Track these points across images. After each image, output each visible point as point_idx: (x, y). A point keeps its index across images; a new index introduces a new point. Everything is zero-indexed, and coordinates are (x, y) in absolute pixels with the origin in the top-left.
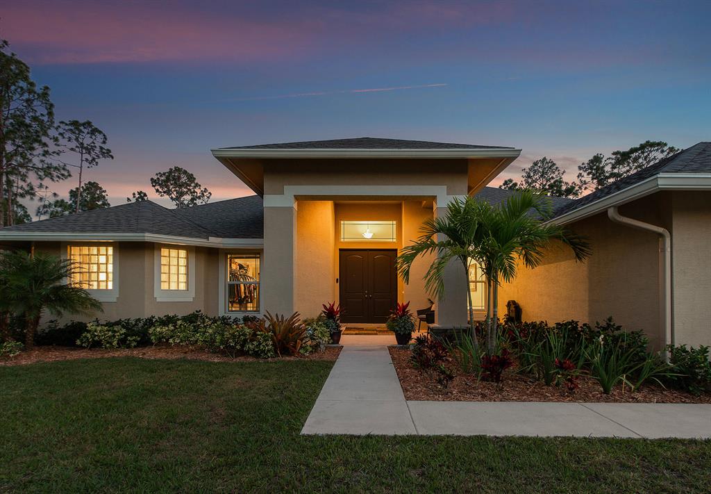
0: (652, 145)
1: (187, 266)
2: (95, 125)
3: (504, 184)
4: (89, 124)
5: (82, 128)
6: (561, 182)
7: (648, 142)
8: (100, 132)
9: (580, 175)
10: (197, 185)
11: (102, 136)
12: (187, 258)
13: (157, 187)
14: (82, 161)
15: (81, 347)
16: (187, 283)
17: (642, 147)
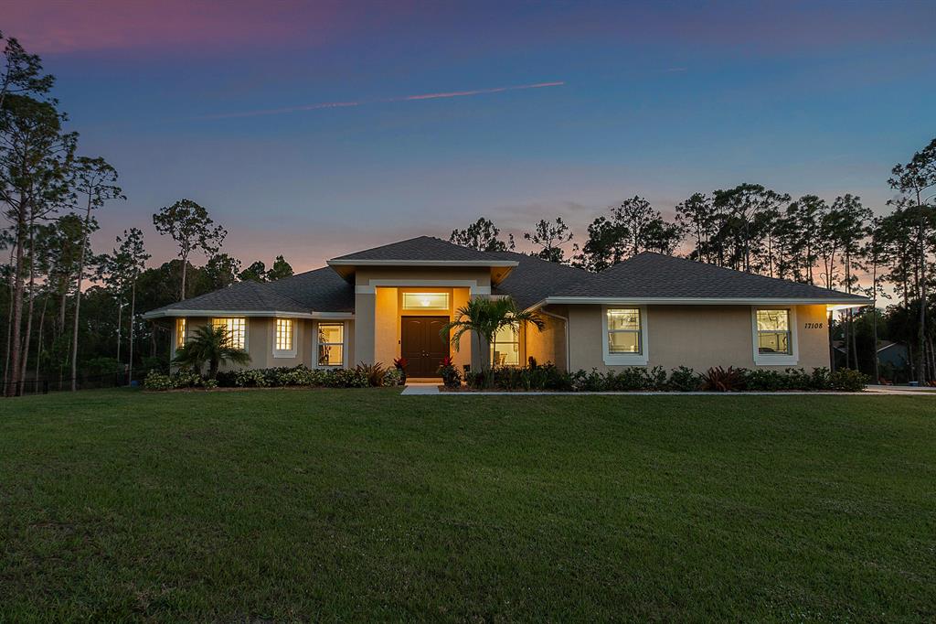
0: (749, 188)
1: (292, 332)
2: (107, 161)
3: (595, 223)
4: (101, 160)
5: (91, 165)
6: (660, 223)
7: (744, 185)
8: (111, 169)
9: (678, 217)
10: (209, 221)
11: (112, 173)
12: (292, 326)
13: (160, 225)
14: (90, 202)
15: (238, 386)
16: (292, 344)
17: (739, 190)
